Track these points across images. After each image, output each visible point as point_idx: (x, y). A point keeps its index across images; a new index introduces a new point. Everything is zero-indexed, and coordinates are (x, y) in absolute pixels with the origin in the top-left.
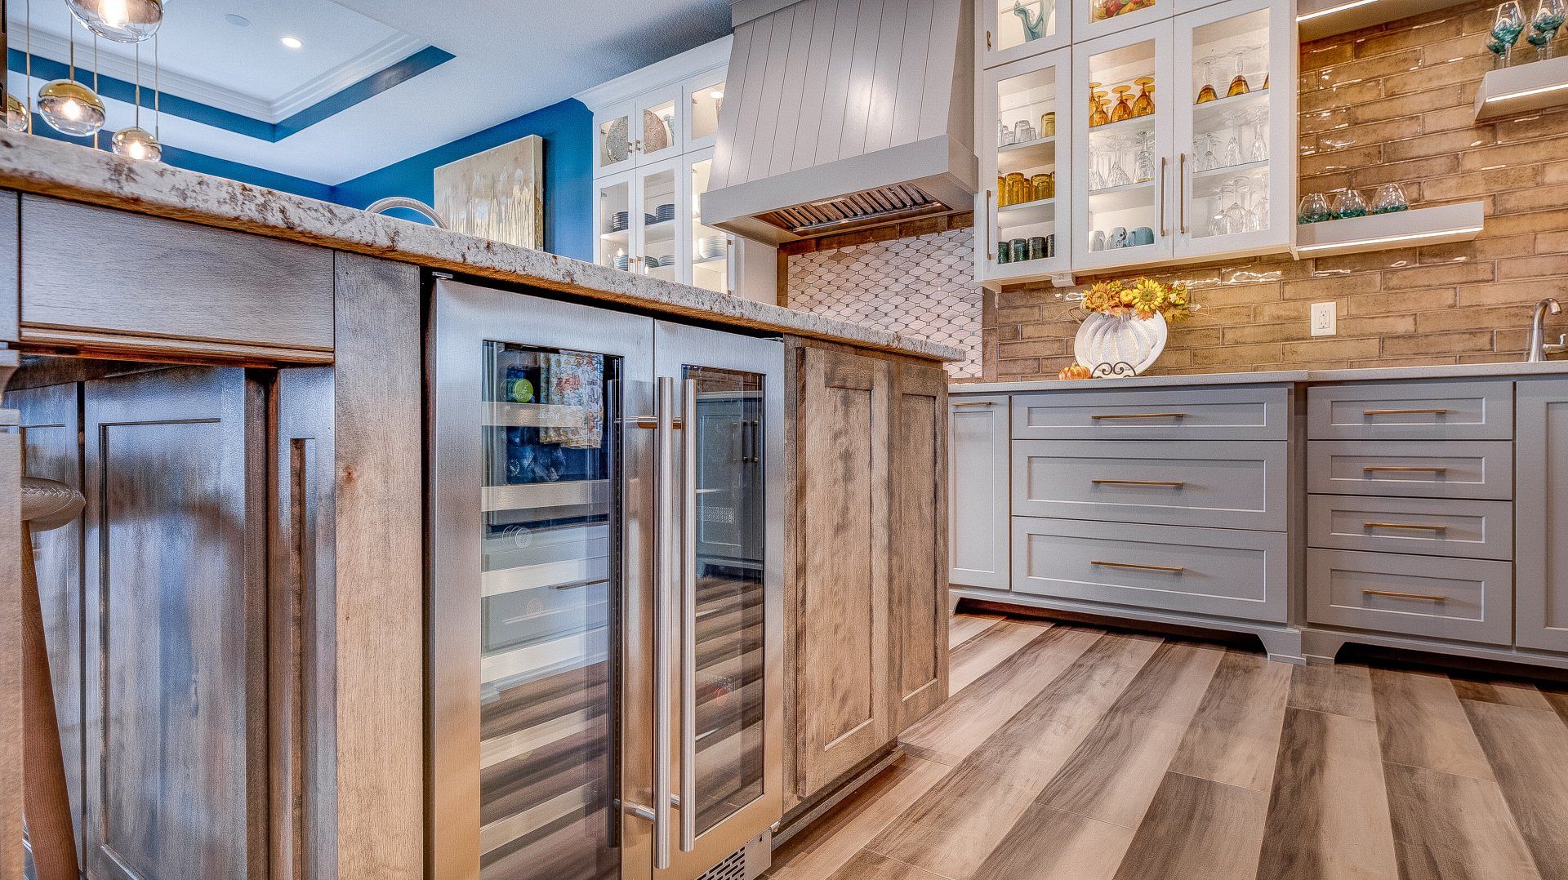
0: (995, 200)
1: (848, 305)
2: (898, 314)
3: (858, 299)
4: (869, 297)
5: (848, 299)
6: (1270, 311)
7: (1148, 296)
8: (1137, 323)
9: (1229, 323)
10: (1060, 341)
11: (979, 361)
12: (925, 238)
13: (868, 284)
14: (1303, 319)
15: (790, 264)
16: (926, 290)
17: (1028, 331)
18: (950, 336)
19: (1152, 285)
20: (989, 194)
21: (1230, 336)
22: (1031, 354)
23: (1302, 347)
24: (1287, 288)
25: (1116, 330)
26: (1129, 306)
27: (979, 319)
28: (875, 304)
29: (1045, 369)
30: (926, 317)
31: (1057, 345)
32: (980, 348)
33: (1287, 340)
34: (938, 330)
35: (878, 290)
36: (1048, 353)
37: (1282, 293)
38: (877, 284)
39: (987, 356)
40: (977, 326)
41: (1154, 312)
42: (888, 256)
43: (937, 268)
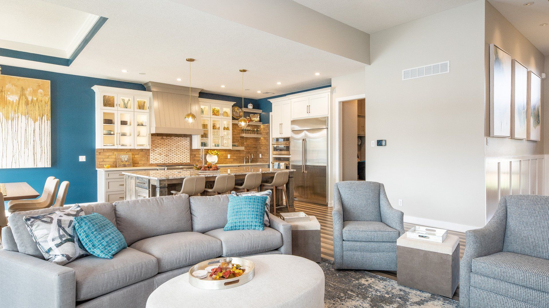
2: (175, 151)
3: (167, 147)
4: (169, 147)
5: (165, 147)
6: (224, 155)
9: (220, 156)
11: (189, 160)
12: (180, 138)
14: (227, 156)
16: (180, 147)
17: (197, 156)
18: (185, 155)
19: (216, 151)
21: (221, 158)
23: (227, 160)
30: (180, 152)
32: (189, 158)
34: (183, 154)
37: (225, 153)
38: (171, 145)
39: (191, 159)
40: (189, 154)
41: (216, 155)
42: (173, 140)
43: (182, 144)
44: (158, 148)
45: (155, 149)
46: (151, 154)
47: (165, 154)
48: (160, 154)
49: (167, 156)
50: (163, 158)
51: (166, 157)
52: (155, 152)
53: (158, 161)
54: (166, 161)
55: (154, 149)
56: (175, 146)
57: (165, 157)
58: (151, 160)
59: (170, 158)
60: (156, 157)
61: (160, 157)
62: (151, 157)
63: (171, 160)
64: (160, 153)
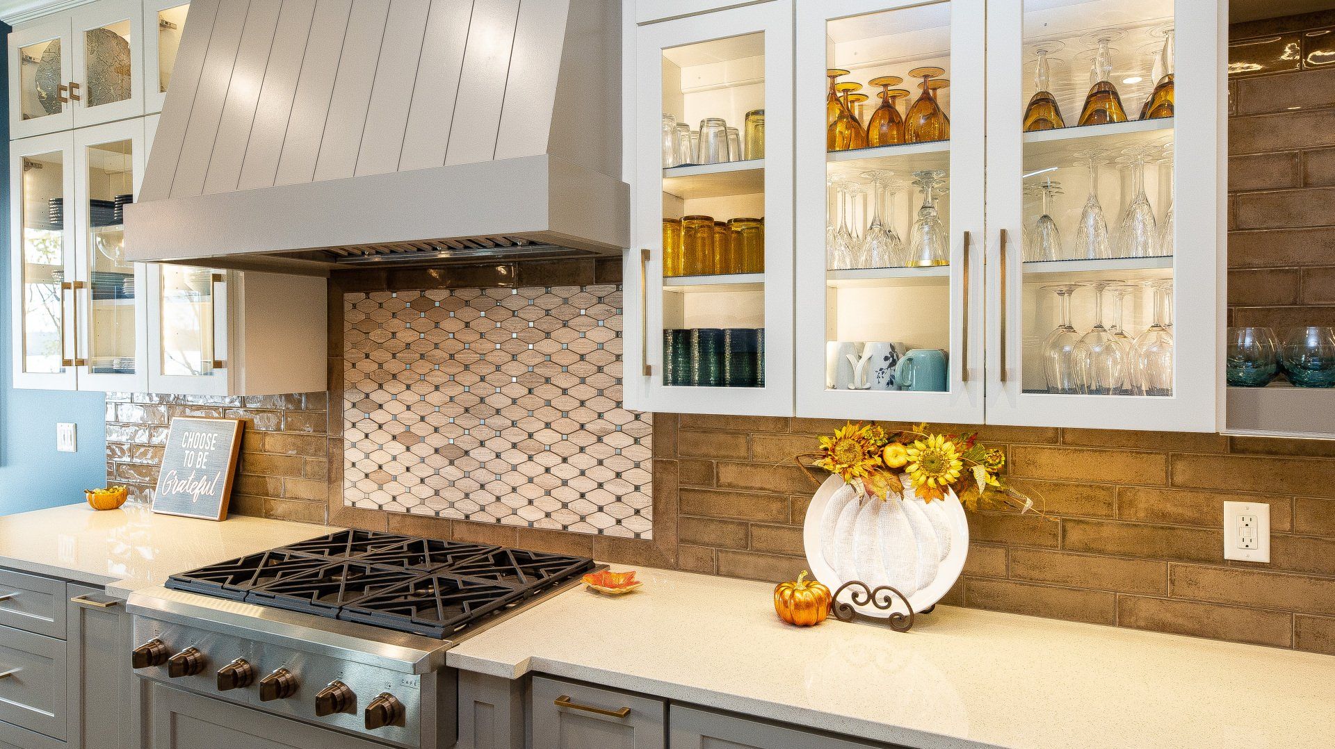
0: (656, 264)
1: (437, 388)
2: (516, 413)
3: (453, 379)
4: (468, 378)
5: (438, 377)
6: (1146, 501)
7: (933, 464)
8: (912, 503)
9: (1073, 510)
10: (783, 500)
11: (648, 513)
12: (559, 292)
13: (470, 357)
14: (1209, 526)
15: (348, 306)
16: (562, 381)
17: (728, 474)
18: (600, 463)
19: (938, 443)
20: (646, 255)
21: (1075, 535)
22: (733, 513)
23: (1209, 576)
24: (1180, 466)
25: (876, 509)
26: (899, 471)
27: (648, 441)
28: (482, 393)
29: (757, 545)
30: (563, 425)
31: (775, 506)
32: (648, 490)
33: (1179, 558)
34: (582, 449)
35: (484, 369)
36: (761, 516)
37: (1170, 474)
38: (482, 358)
39: (661, 507)
40: (644, 453)
41: (944, 490)
42: (500, 313)
43: (581, 346)
44: (393, 387)
45: (377, 396)
46: (350, 435)
47: (437, 441)
48: (408, 439)
49: (452, 455)
50: (425, 471)
51: (452, 463)
52: (379, 416)
53: (392, 488)
54: (449, 494)
55: (367, 396)
56: (514, 369)
57: (439, 461)
58: (350, 475)
59: (482, 475)
60: (379, 457)
61: (408, 459)
62: (350, 455)
63: (485, 498)
64: (408, 431)
